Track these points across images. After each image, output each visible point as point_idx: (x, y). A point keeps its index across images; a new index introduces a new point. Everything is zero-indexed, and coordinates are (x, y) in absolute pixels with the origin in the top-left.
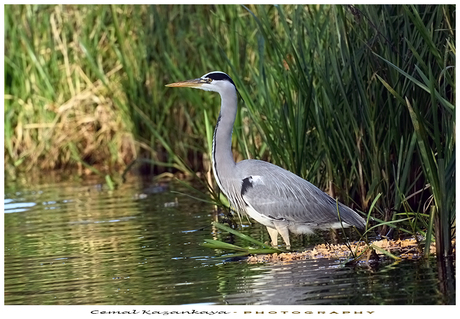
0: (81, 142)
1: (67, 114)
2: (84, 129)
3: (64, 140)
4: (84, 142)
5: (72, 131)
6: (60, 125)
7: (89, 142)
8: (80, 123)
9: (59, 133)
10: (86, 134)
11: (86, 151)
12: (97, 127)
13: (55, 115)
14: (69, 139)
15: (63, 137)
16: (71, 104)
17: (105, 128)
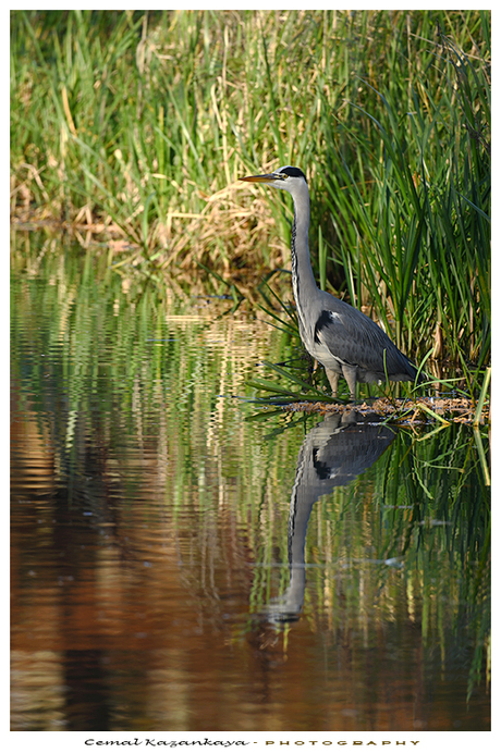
0: (231, 239)
1: (219, 205)
2: (237, 224)
3: (212, 236)
4: (235, 239)
5: (222, 226)
6: (209, 217)
7: (241, 241)
8: (233, 216)
9: (206, 226)
10: (239, 230)
11: (237, 251)
12: (253, 224)
13: (206, 203)
14: (217, 235)
15: (211, 231)
16: (225, 193)
17: (261, 225)
